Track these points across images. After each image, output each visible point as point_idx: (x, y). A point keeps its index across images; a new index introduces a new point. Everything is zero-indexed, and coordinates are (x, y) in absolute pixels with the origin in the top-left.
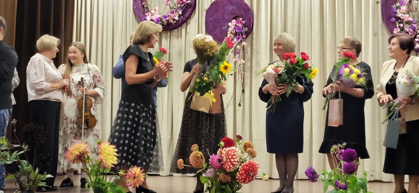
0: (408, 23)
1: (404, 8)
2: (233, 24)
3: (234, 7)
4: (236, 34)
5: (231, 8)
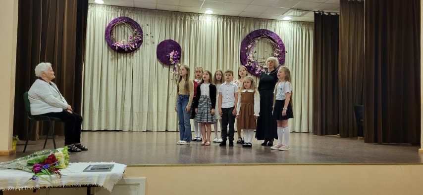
0: (252, 62)
1: (251, 55)
2: (172, 54)
3: (173, 45)
4: (174, 59)
5: (170, 46)
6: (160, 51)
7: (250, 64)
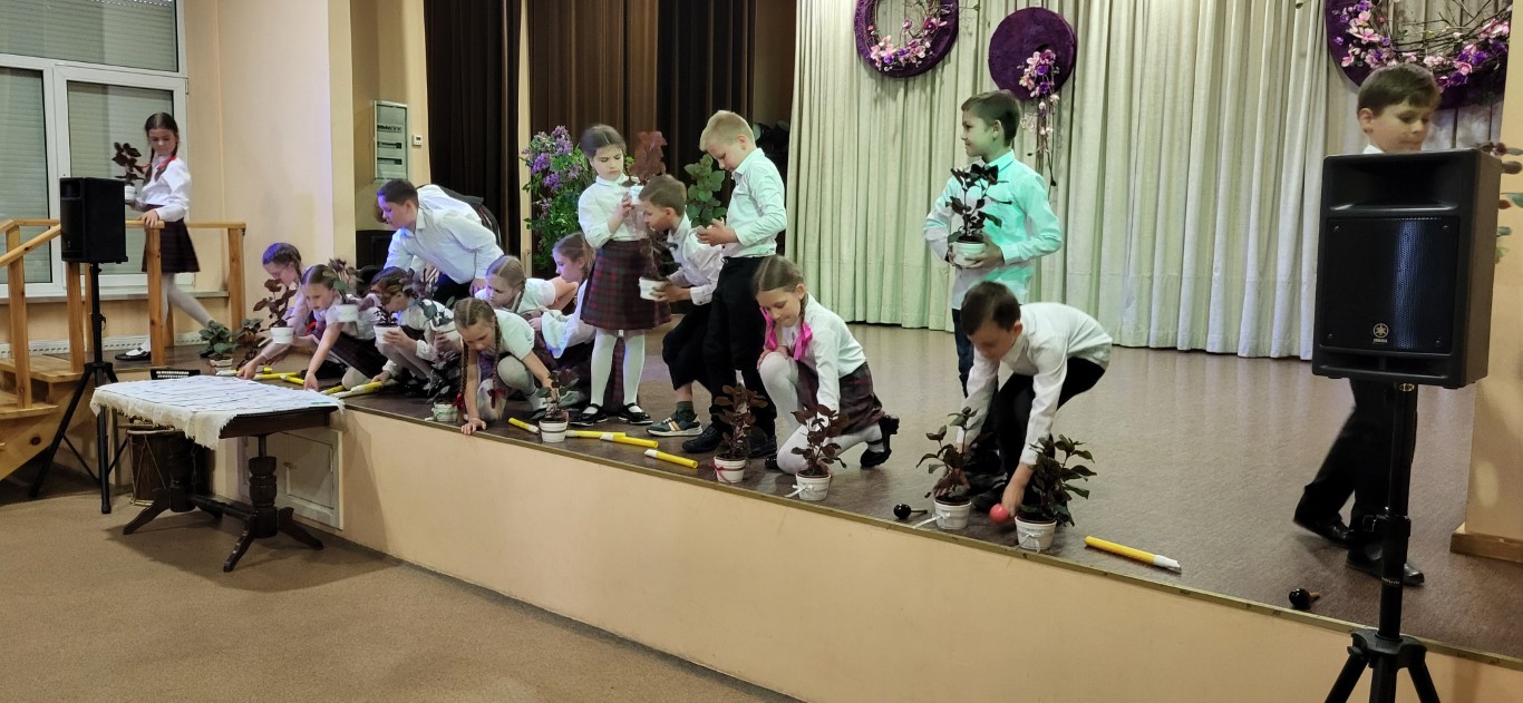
0: (1371, 45)
1: (1365, 15)
2: (1034, 60)
3: (1040, 28)
4: (1038, 80)
5: (1034, 30)
6: (998, 52)
7: (1358, 58)
